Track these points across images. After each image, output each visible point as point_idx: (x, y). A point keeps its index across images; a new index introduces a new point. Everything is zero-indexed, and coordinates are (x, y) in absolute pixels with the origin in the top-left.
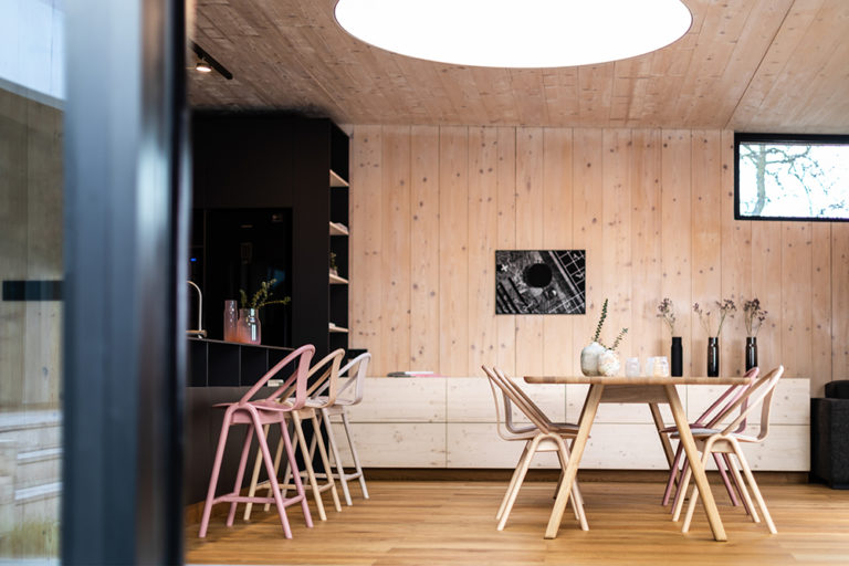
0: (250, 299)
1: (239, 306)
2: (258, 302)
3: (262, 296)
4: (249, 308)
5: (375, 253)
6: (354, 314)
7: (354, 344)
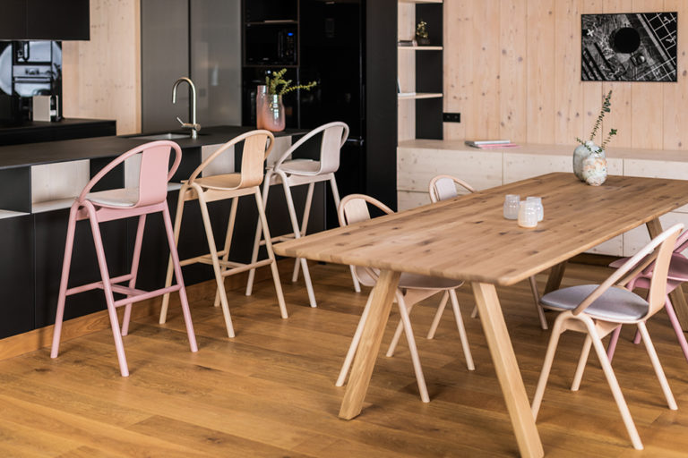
5: (467, 19)
6: (449, 78)
7: (449, 108)
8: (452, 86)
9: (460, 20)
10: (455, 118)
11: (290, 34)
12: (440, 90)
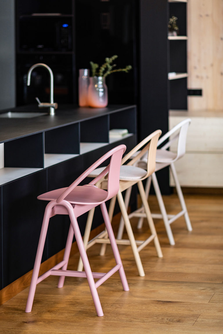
0: (98, 70)
1: (90, 74)
2: (104, 72)
3: (106, 69)
4: (98, 76)
5: (207, 15)
6: (192, 61)
7: (192, 85)
8: (195, 68)
9: (201, 16)
10: (198, 93)
11: (65, 26)
12: (185, 71)
